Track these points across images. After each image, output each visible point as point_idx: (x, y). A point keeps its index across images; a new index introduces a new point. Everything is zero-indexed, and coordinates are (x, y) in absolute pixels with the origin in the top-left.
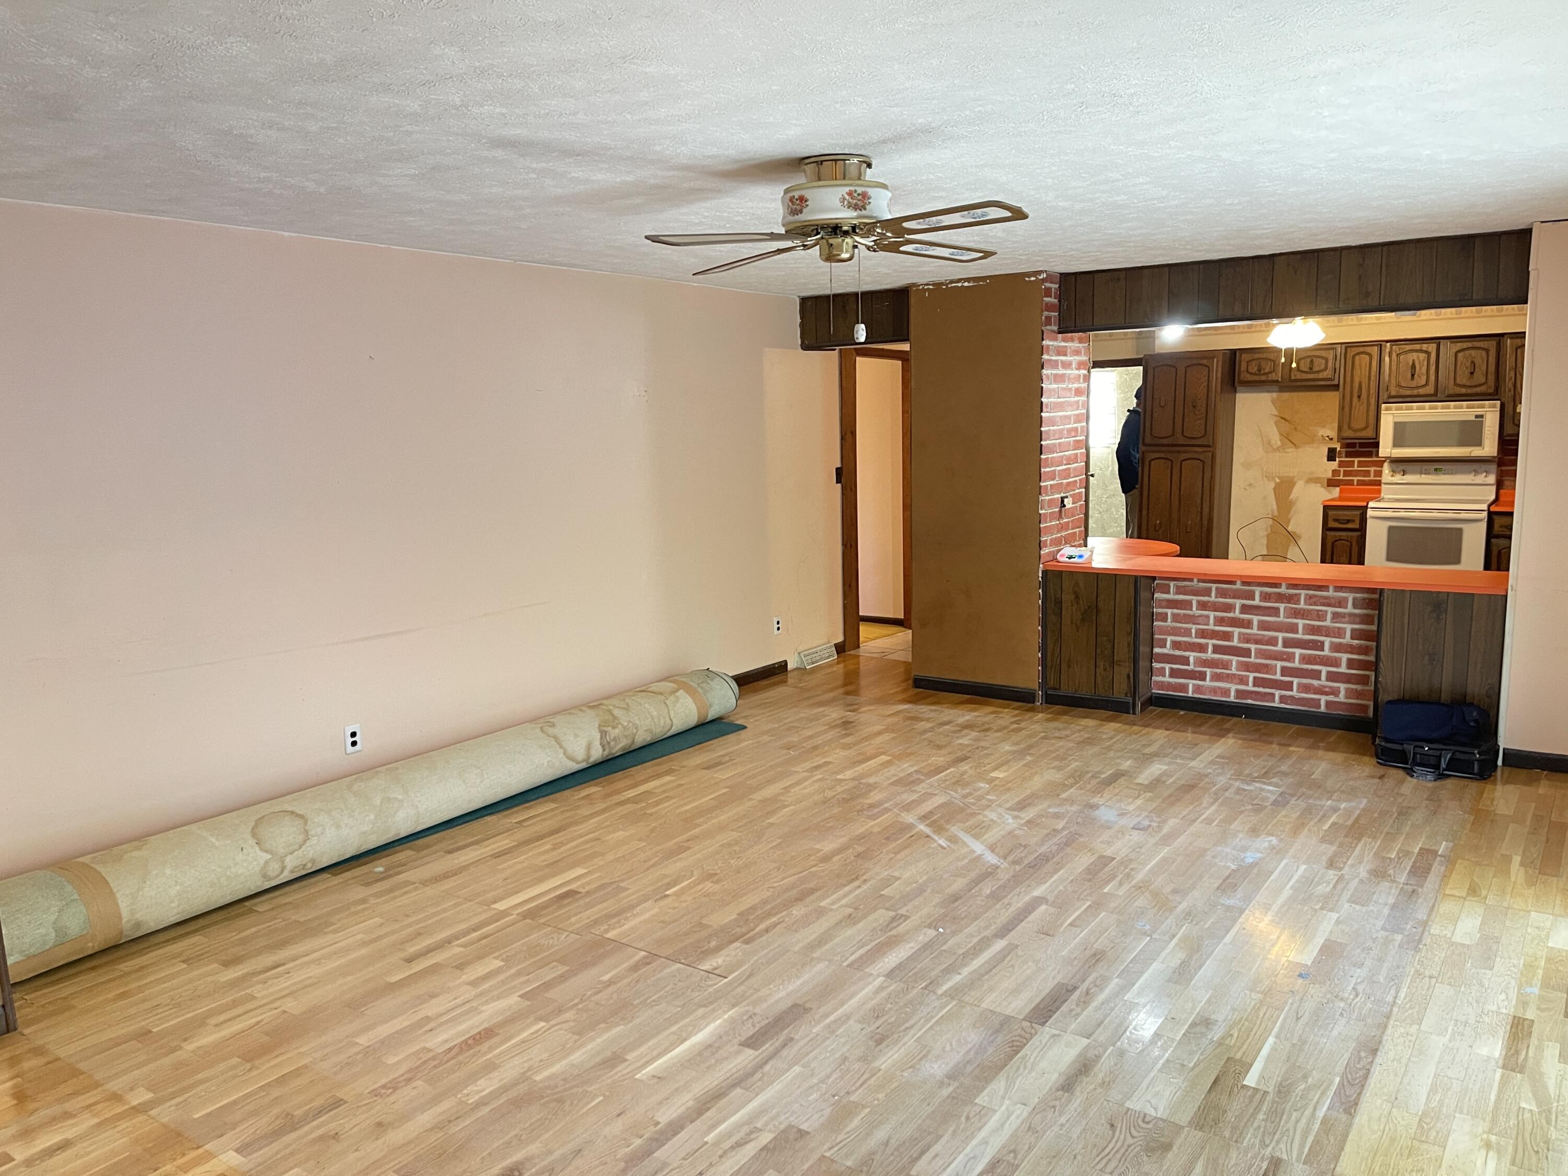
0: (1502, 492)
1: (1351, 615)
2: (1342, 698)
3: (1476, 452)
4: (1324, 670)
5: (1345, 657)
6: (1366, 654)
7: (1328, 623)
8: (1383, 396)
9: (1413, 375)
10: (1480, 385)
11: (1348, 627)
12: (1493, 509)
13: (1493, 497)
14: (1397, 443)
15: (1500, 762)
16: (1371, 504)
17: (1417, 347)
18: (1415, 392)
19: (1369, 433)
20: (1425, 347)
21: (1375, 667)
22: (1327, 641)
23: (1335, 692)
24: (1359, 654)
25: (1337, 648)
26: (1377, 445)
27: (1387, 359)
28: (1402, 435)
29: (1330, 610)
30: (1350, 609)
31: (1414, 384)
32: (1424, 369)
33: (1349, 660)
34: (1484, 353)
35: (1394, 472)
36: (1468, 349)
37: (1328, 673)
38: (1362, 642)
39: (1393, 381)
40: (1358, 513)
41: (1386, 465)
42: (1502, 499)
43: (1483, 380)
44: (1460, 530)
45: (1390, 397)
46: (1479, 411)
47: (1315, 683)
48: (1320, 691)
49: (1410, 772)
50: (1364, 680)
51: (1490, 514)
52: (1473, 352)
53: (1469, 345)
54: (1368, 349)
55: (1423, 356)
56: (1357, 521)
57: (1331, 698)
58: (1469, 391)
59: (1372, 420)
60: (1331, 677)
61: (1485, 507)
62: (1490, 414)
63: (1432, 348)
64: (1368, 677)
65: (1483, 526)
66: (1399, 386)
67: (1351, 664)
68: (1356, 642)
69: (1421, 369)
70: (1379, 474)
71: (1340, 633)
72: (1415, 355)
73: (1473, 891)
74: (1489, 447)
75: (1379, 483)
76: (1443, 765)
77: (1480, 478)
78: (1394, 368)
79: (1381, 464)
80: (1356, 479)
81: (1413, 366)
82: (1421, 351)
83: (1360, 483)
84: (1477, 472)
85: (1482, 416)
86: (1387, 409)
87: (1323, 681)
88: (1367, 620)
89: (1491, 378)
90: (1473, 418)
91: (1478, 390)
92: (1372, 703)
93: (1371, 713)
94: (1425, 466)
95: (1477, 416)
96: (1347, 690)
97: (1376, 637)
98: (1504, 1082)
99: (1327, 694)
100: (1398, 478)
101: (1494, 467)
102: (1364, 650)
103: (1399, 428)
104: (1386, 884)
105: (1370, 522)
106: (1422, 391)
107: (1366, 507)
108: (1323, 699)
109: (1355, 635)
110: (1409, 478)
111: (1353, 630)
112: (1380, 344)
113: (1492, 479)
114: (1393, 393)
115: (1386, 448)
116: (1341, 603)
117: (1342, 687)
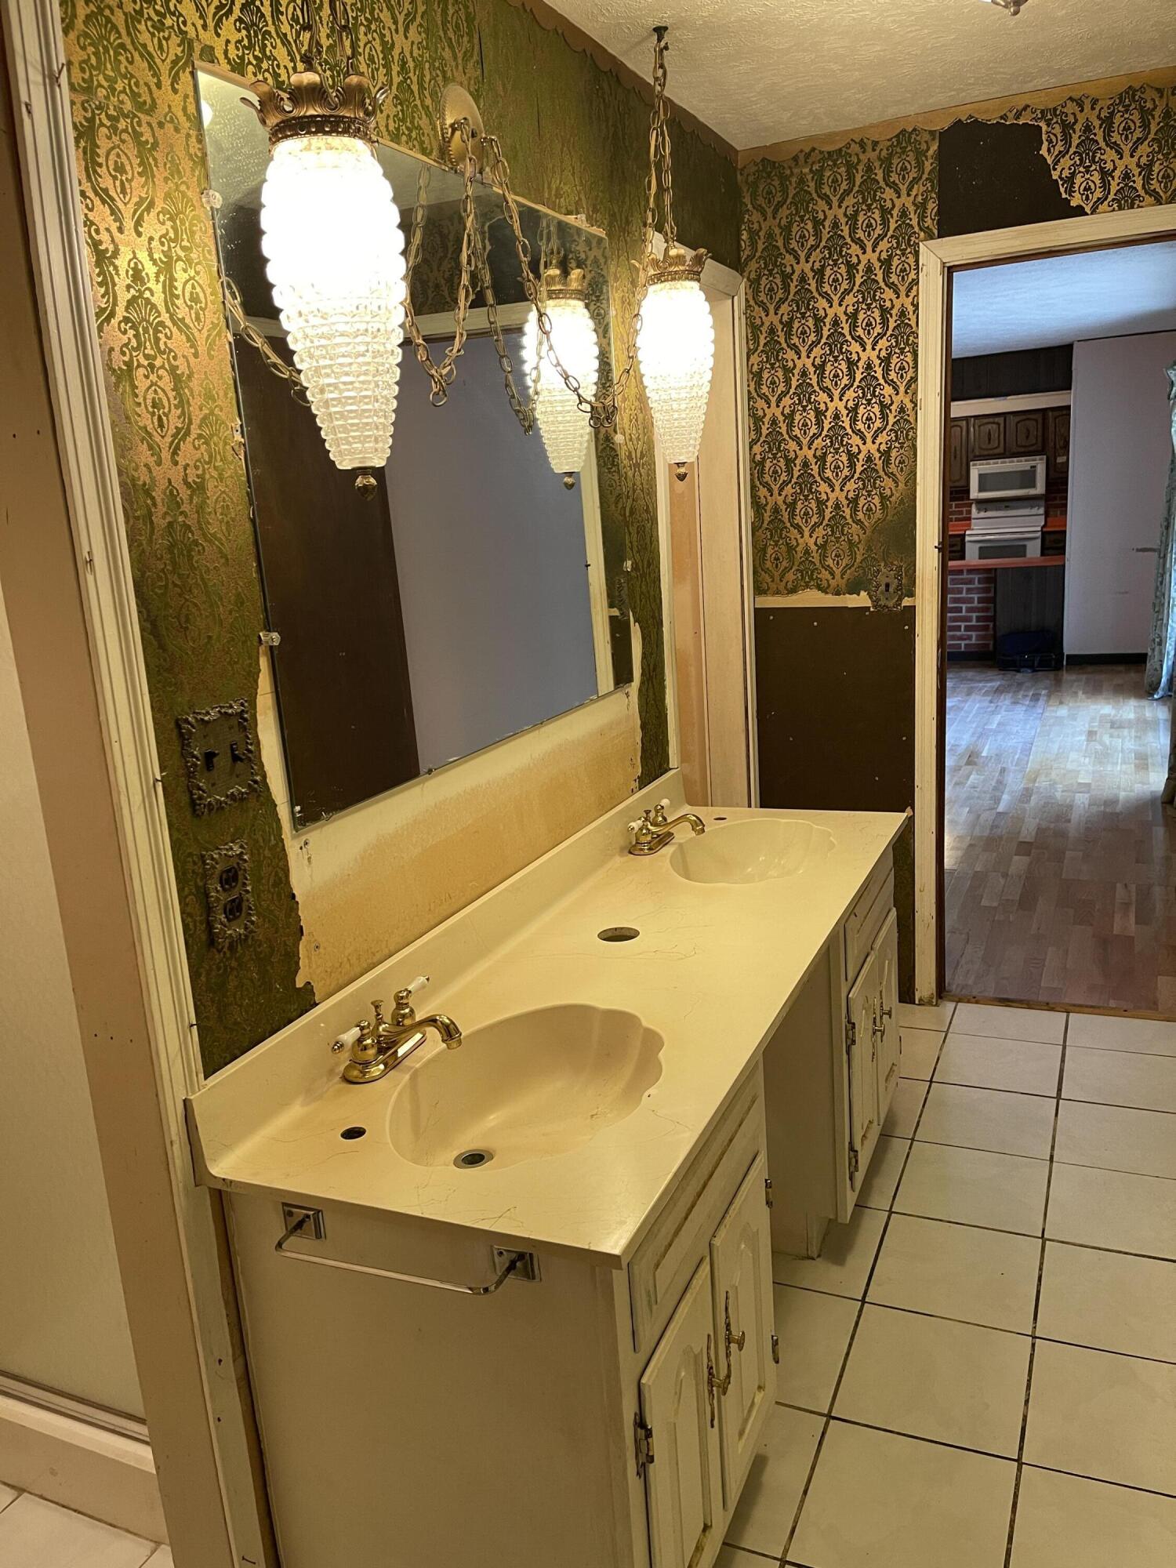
0: (1048, 519)
1: (977, 588)
2: (973, 641)
3: (1032, 492)
4: (963, 625)
5: (974, 615)
6: (987, 612)
7: (964, 595)
8: (971, 456)
9: (989, 439)
10: (1033, 445)
11: (976, 596)
12: (1045, 530)
13: (1043, 523)
14: (981, 489)
15: (1065, 663)
16: (968, 532)
17: (991, 420)
18: (991, 452)
19: (962, 483)
20: (996, 420)
21: (993, 619)
22: (964, 606)
23: (969, 638)
24: (983, 612)
25: (969, 610)
26: (968, 492)
27: (972, 429)
28: (985, 482)
29: (965, 587)
30: (976, 585)
31: (990, 446)
32: (997, 435)
33: (977, 617)
34: (1034, 423)
35: (979, 510)
36: (1024, 420)
37: (966, 626)
38: (985, 605)
39: (977, 446)
40: (959, 539)
41: (974, 506)
42: (1048, 524)
43: (1034, 442)
44: (1025, 546)
45: (975, 456)
46: (1033, 463)
47: (958, 633)
48: (961, 638)
49: (1018, 671)
50: (986, 628)
51: (1043, 533)
52: (1027, 422)
53: (1024, 417)
54: (959, 423)
55: (995, 426)
56: (959, 543)
57: (967, 642)
58: (1026, 449)
59: (964, 473)
60: (967, 628)
61: (1039, 529)
62: (1040, 465)
63: (1001, 420)
64: (988, 626)
65: (1039, 541)
66: (980, 448)
67: (978, 619)
68: (980, 605)
69: (995, 436)
70: (969, 512)
71: (971, 601)
72: (989, 426)
73: (1061, 703)
74: (1040, 488)
75: (969, 519)
76: (1036, 664)
77: (1034, 511)
78: (977, 433)
79: (970, 505)
80: (954, 517)
81: (990, 433)
82: (994, 423)
83: (957, 520)
84: (1032, 507)
85: (1034, 467)
86: (974, 465)
87: (963, 632)
88: (987, 590)
89: (1040, 439)
90: (1029, 468)
91: (1031, 449)
92: (992, 642)
93: (991, 648)
94: (998, 504)
95: (1032, 467)
96: (977, 636)
97: (993, 600)
98: (1087, 745)
99: (965, 639)
100: (983, 514)
101: (1042, 503)
102: (986, 610)
103: (982, 477)
104: (1019, 706)
105: (967, 545)
106: (996, 451)
107: (964, 535)
108: (963, 643)
109: (980, 600)
110: (989, 514)
111: (978, 598)
112: (967, 419)
113: (1042, 511)
114: (977, 454)
115: (974, 494)
116: (971, 582)
117: (974, 634)
